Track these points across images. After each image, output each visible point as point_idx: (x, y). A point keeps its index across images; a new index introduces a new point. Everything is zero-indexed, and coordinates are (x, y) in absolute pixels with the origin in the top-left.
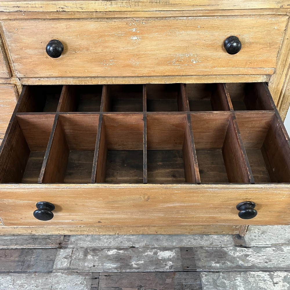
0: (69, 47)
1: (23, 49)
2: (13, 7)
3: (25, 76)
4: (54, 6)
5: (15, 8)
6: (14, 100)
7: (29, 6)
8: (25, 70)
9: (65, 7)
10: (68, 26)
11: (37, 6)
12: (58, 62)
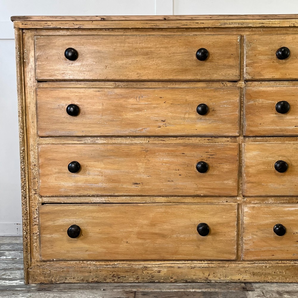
0: (292, 53)
1: (257, 55)
2: (259, 23)
3: (252, 78)
4: (288, 22)
5: (261, 24)
6: (237, 100)
7: (271, 23)
8: (254, 73)
9: (296, 23)
10: (294, 38)
11: (276, 23)
12: (281, 66)
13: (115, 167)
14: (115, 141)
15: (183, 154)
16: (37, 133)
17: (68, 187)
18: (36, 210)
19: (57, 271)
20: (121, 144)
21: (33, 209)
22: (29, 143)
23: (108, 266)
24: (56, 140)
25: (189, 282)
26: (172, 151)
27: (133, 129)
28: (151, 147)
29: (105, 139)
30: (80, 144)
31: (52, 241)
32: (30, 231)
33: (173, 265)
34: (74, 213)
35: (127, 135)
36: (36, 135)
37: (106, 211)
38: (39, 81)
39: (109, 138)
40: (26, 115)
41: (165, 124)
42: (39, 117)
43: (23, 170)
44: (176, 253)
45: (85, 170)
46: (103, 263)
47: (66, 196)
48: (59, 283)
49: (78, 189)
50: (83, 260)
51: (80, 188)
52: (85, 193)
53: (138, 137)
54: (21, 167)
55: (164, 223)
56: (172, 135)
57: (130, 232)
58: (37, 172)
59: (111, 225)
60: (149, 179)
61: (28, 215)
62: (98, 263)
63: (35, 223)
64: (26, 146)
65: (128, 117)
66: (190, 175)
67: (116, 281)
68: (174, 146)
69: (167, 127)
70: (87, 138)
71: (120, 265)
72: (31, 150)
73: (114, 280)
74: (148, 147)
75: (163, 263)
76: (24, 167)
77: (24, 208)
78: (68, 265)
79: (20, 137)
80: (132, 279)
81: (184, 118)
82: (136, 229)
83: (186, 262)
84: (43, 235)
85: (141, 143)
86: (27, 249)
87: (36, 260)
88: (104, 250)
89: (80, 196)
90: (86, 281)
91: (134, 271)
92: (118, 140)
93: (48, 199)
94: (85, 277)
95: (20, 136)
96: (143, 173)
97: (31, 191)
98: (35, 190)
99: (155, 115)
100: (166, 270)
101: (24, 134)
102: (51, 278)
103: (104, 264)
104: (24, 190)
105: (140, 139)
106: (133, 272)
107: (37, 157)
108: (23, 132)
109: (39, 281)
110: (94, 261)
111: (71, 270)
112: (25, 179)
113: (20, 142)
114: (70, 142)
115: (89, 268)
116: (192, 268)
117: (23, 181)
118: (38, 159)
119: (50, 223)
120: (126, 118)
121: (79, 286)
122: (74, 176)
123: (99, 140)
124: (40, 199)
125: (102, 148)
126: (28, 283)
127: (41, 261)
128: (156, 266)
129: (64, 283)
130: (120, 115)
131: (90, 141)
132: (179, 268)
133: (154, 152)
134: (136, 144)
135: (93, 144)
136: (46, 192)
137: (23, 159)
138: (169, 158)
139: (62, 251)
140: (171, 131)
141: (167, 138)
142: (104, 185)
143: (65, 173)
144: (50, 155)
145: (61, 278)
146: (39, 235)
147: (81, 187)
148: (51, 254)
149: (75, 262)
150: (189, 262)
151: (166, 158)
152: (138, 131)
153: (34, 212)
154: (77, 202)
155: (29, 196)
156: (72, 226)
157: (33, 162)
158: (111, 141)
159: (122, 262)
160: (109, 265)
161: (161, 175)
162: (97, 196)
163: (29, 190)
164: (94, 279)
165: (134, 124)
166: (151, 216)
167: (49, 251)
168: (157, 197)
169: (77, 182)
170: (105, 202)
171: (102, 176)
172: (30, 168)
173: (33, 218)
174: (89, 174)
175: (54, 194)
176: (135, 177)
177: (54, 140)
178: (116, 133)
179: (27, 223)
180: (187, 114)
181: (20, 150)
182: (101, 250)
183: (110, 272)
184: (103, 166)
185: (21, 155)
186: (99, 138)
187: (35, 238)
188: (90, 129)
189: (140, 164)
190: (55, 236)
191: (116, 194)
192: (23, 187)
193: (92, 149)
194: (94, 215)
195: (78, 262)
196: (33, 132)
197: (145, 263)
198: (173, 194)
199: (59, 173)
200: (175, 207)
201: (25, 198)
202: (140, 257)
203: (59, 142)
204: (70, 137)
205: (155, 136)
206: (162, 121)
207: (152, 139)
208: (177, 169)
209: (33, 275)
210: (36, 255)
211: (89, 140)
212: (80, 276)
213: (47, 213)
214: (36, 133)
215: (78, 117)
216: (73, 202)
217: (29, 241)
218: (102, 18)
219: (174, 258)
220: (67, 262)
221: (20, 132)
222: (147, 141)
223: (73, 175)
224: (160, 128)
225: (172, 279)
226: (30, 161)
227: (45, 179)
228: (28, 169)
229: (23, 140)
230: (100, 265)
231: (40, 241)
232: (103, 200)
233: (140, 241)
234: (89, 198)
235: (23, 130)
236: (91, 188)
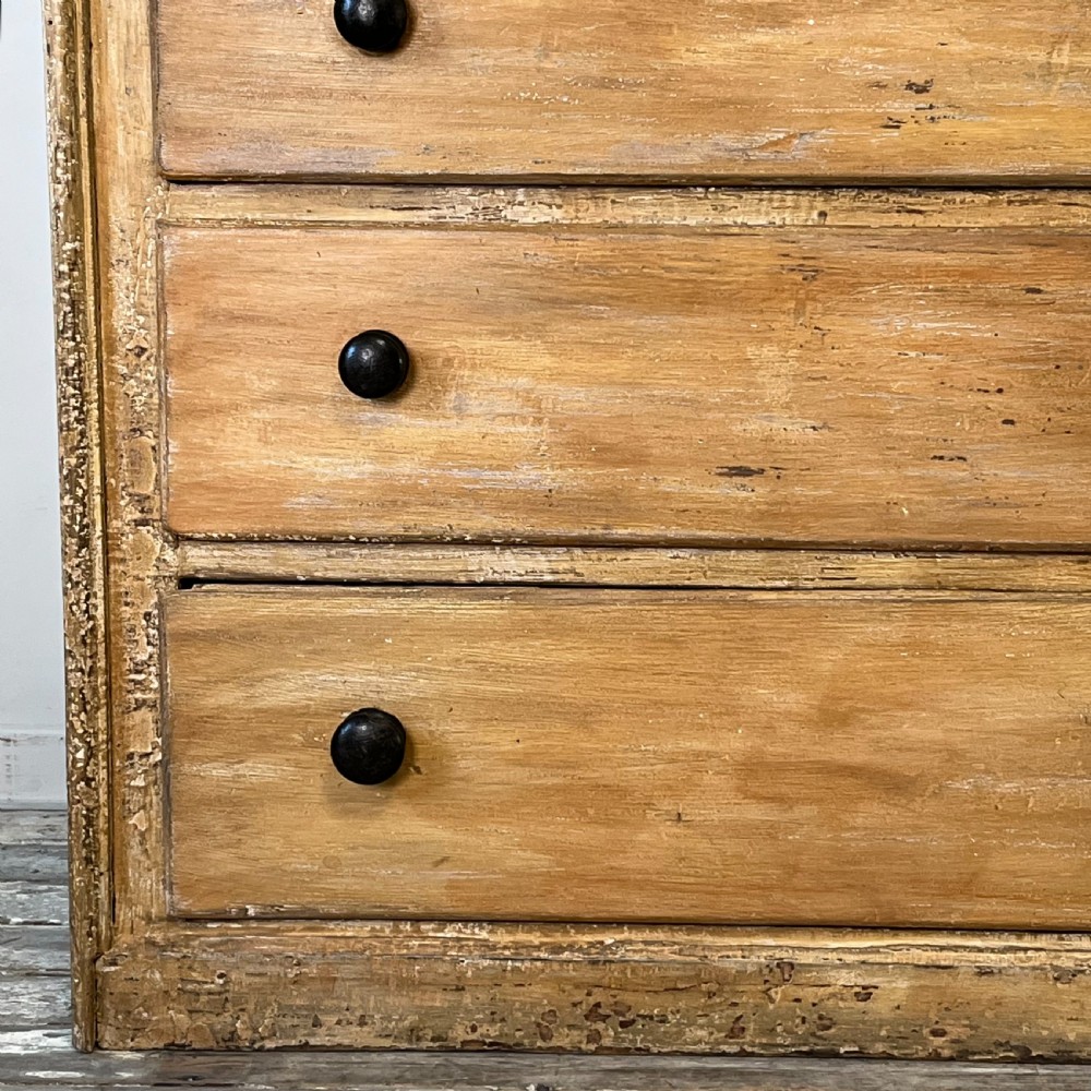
13: (619, 367)
14: (619, 210)
15: (1030, 295)
16: (157, 159)
17: (334, 485)
18: (147, 616)
19: (265, 980)
20: (653, 230)
21: (127, 611)
22: (107, 218)
23: (566, 955)
24: (265, 202)
25: (1042, 1060)
26: (964, 274)
27: (729, 139)
28: (837, 251)
29: (558, 201)
30: (407, 226)
31: (237, 804)
32: (110, 740)
33: (946, 958)
34: (368, 638)
35: (695, 171)
36: (148, 168)
37: (557, 630)
39: (581, 193)
40: (89, 45)
41: (931, 107)
42: (168, 59)
43: (71, 375)
44: (968, 886)
45: (441, 385)
46: (535, 938)
47: (324, 541)
48: (278, 1049)
49: (392, 497)
50: (416, 920)
51: (405, 490)
52: (437, 523)
53: (760, 188)
54: (61, 362)
55: (905, 706)
56: (964, 178)
57: (698, 755)
58: (151, 396)
59: (583, 717)
60: (817, 442)
61: (101, 649)
62: (502, 937)
63: (139, 695)
64: (89, 236)
65: (703, 60)
66: (1069, 420)
67: (607, 1042)
68: (978, 243)
69: (940, 128)
70: (452, 192)
71: (634, 946)
72: (119, 261)
73: (594, 1037)
74: (818, 250)
75: (887, 947)
76: (79, 363)
77: (77, 604)
78: (329, 942)
79: (57, 181)
80: (702, 1033)
81: (1048, 71)
82: (735, 743)
83: (1027, 941)
84: (186, 768)
85: (778, 222)
86: (91, 846)
87: (140, 910)
88: (542, 862)
89: (405, 542)
90: (433, 1040)
91: (714, 987)
92: (634, 204)
93: (216, 553)
94: (428, 1013)
95: (53, 173)
96: (787, 406)
97: (117, 506)
98: (141, 500)
99: (871, 51)
100: (903, 984)
101: (79, 159)
102: (227, 1017)
103: (542, 944)
104: (76, 499)
105: (771, 200)
106: (710, 995)
107: (151, 305)
108: (72, 146)
109: (160, 1033)
110: (478, 921)
111: (346, 971)
112: (83, 434)
113: (57, 207)
114: (352, 215)
115: (455, 961)
116: (1062, 976)
117: (72, 443)
118: (161, 311)
119: (227, 697)
120: (689, 68)
121: (394, 1065)
122: (376, 420)
123: (521, 204)
124: (169, 555)
125: (541, 251)
126: (92, 1045)
127: (171, 919)
128: (849, 958)
129: (305, 1048)
130: (658, 51)
131: (470, 210)
132: (983, 972)
133: (855, 280)
134: (747, 231)
135: (489, 227)
136: (209, 514)
137: (73, 311)
138: (943, 319)
139: (300, 864)
140: (963, 148)
141: (938, 194)
142: (549, 477)
143: (316, 400)
144: (229, 293)
145: (288, 1022)
146: (164, 764)
147: (413, 489)
148: (232, 877)
149: (369, 926)
150: (1043, 941)
151: (925, 318)
152: (762, 148)
153: (132, 630)
154: (389, 576)
155: (106, 536)
156: (359, 717)
157: (132, 333)
158: (592, 209)
159: (647, 935)
160: (571, 947)
161: (889, 419)
162: (509, 543)
163: (104, 495)
164: (479, 1030)
165: (741, 109)
166: (827, 666)
167: (221, 862)
168: (861, 557)
169: (387, 453)
170: (548, 578)
171: (539, 421)
172: (112, 370)
173: (129, 665)
174: (459, 410)
175: (255, 527)
176: (737, 428)
177: (257, 203)
178: (626, 161)
179: (95, 691)
180: (1066, 47)
181: (58, 255)
182: (519, 859)
183: (577, 986)
184: (547, 361)
185: (59, 290)
186: (521, 194)
187: (140, 782)
188: (471, 136)
189: (769, 352)
190: (260, 770)
191: (621, 532)
192: (70, 479)
193: (481, 255)
194: (487, 651)
195: (387, 928)
196: (132, 147)
197: (782, 941)
198: (960, 538)
199: (282, 399)
200: (968, 617)
201: (85, 543)
202: (756, 908)
203: (285, 211)
204: (349, 187)
205: (866, 179)
206: (910, 86)
207: (844, 199)
208: (993, 387)
209: (125, 998)
210: (145, 884)
211: (461, 205)
212: (402, 1008)
213: (213, 638)
214: (149, 158)
215: (400, 57)
216: (362, 575)
217: (103, 798)
219: (954, 919)
220: (323, 929)
221: (57, 148)
222: (815, 215)
223: (368, 411)
224: (895, 133)
225: (939, 1041)
226: (111, 330)
227: (203, 437)
228: (100, 375)
229: (74, 197)
230: (517, 946)
231: (167, 801)
232: (540, 564)
233: (755, 813)
234: (457, 554)
235: (73, 134)
236: (473, 494)
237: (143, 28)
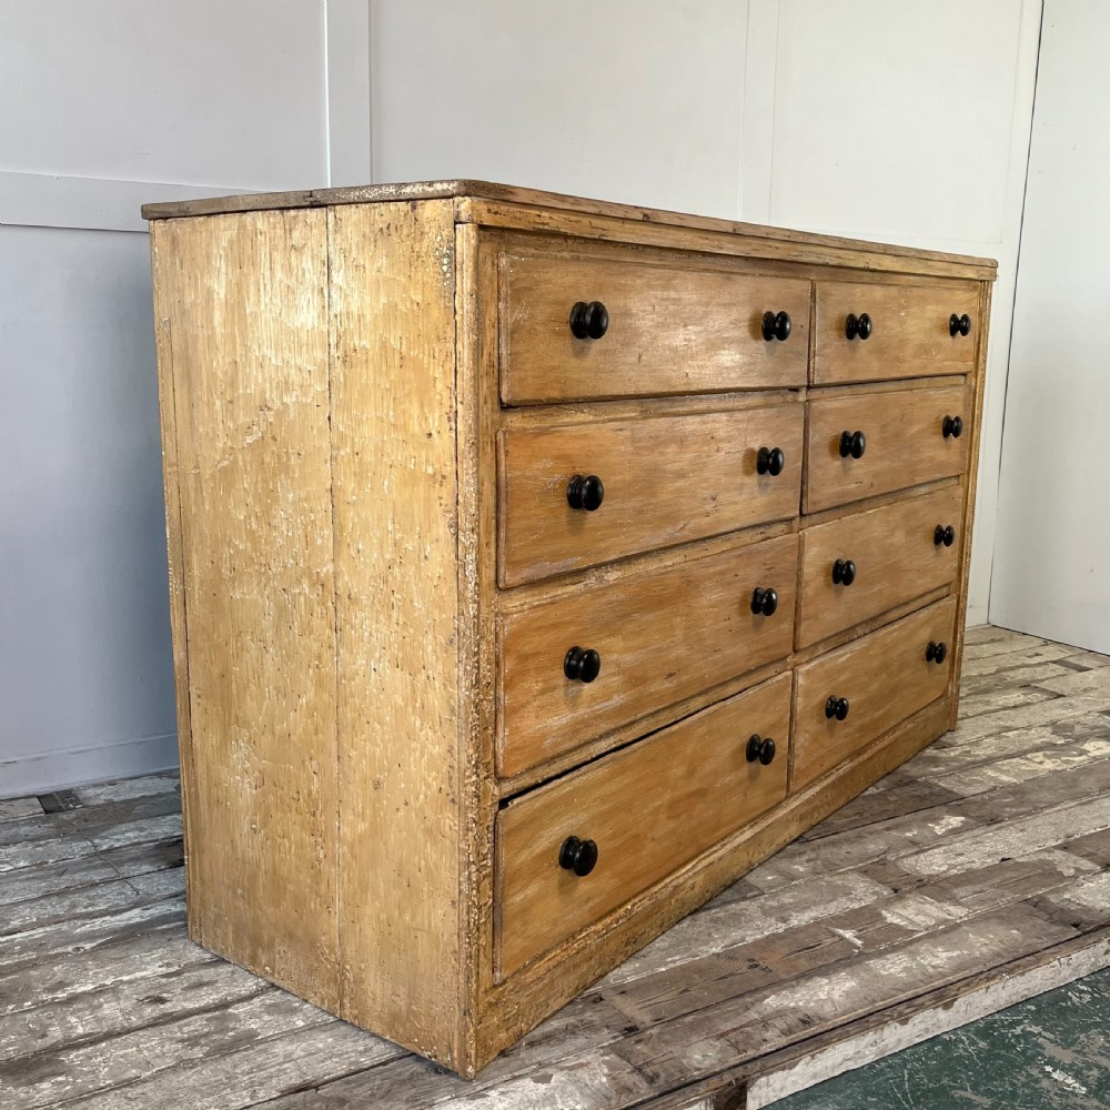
1: (827, 329)
4: (863, 259)
8: (823, 369)
10: (862, 292)
11: (850, 258)
15: (735, 578)
16: (497, 581)
17: (559, 729)
18: (488, 828)
19: (532, 995)
21: (481, 829)
27: (670, 530)
28: (695, 571)
31: (525, 910)
33: (711, 859)
34: (567, 802)
36: (493, 586)
37: (624, 771)
38: (506, 407)
41: (716, 506)
49: (576, 728)
51: (580, 723)
52: (590, 734)
55: (706, 759)
57: (658, 808)
58: (491, 708)
59: (629, 806)
60: (689, 655)
63: (484, 872)
65: (665, 496)
67: (630, 954)
69: (718, 514)
72: (482, 638)
82: (667, 797)
84: (509, 902)
85: (675, 562)
87: (483, 989)
88: (617, 882)
90: (582, 988)
91: (658, 909)
93: (511, 782)
94: (581, 977)
96: (682, 643)
98: (486, 766)
99: (704, 485)
100: (702, 877)
102: (519, 1024)
103: (613, 921)
104: (478, 776)
106: (657, 913)
107: (493, 657)
109: (497, 1048)
111: (558, 973)
115: (589, 946)
119: (523, 857)
120: (662, 501)
123: (610, 571)
124: (496, 791)
127: (494, 986)
128: (690, 874)
131: (596, 578)
132: (719, 859)
133: (698, 583)
136: (517, 762)
138: (717, 593)
139: (544, 929)
140: (720, 521)
142: (621, 699)
143: (554, 688)
144: (528, 643)
146: (493, 904)
147: (583, 721)
148: (522, 950)
151: (714, 594)
152: (678, 531)
154: (567, 768)
156: (567, 843)
157: (485, 675)
158: (629, 569)
161: (705, 638)
162: (601, 737)
166: (689, 752)
167: (519, 944)
169: (575, 707)
170: (614, 746)
171: (619, 673)
173: (481, 858)
175: (533, 762)
176: (670, 657)
182: (611, 885)
183: (623, 934)
184: (622, 644)
186: (609, 567)
187: (483, 920)
188: (604, 544)
189: (678, 620)
190: (532, 890)
193: (604, 601)
196: (487, 575)
197: (673, 877)
199: (543, 692)
206: (712, 498)
208: (728, 617)
209: (484, 1039)
210: (485, 973)
212: (573, 980)
213: (519, 828)
214: (493, 580)
216: (559, 771)
218: (645, 215)
222: (684, 558)
224: (708, 518)
227: (517, 723)
230: (605, 927)
233: (671, 825)
236: (600, 716)
237: (493, 509)
